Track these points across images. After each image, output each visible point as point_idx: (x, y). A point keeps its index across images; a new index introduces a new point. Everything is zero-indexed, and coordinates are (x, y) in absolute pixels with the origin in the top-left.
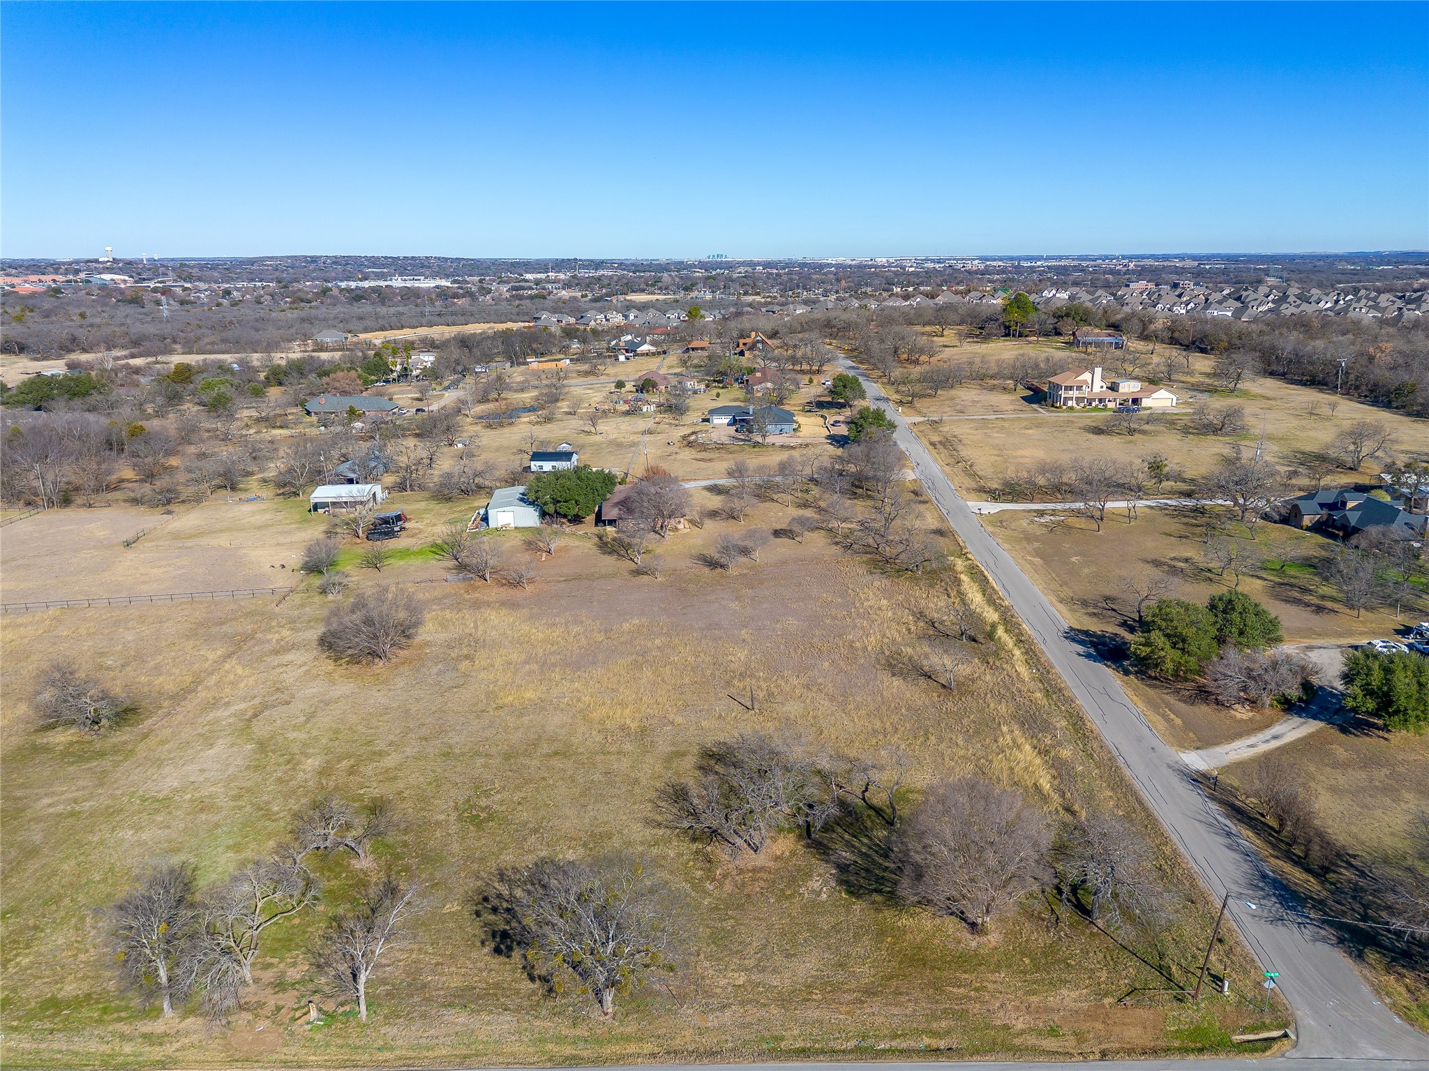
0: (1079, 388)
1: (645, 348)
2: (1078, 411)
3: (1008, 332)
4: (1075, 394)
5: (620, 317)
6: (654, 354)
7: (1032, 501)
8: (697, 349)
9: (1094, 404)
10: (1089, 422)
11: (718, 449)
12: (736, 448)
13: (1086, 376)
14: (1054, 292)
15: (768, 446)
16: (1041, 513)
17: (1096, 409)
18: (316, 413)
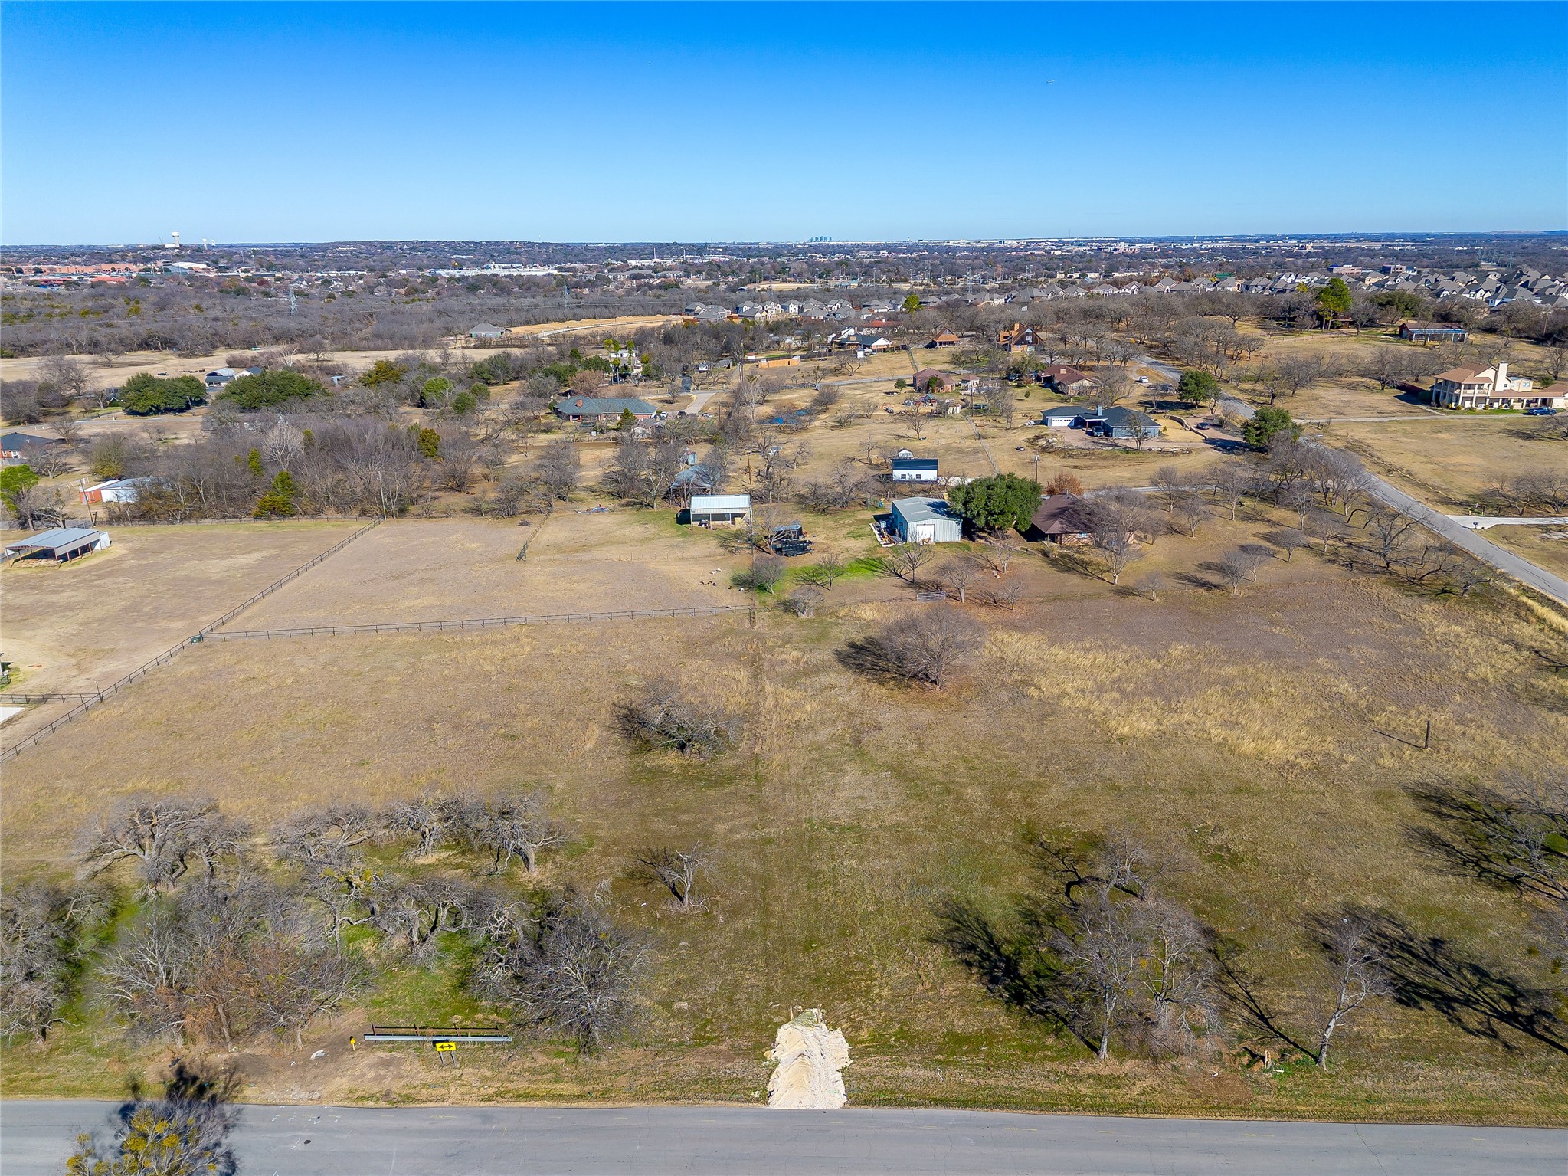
0: (1480, 387)
1: (881, 342)
2: (1479, 413)
3: (1320, 322)
4: (1475, 393)
5: (779, 308)
6: (892, 350)
7: (1521, 515)
8: (945, 343)
9: (1496, 405)
10: (1502, 425)
11: (1086, 455)
12: (1105, 454)
13: (1489, 373)
14: (1293, 277)
15: (1144, 452)
16: (1547, 529)
17: (1499, 410)
18: (574, 417)
